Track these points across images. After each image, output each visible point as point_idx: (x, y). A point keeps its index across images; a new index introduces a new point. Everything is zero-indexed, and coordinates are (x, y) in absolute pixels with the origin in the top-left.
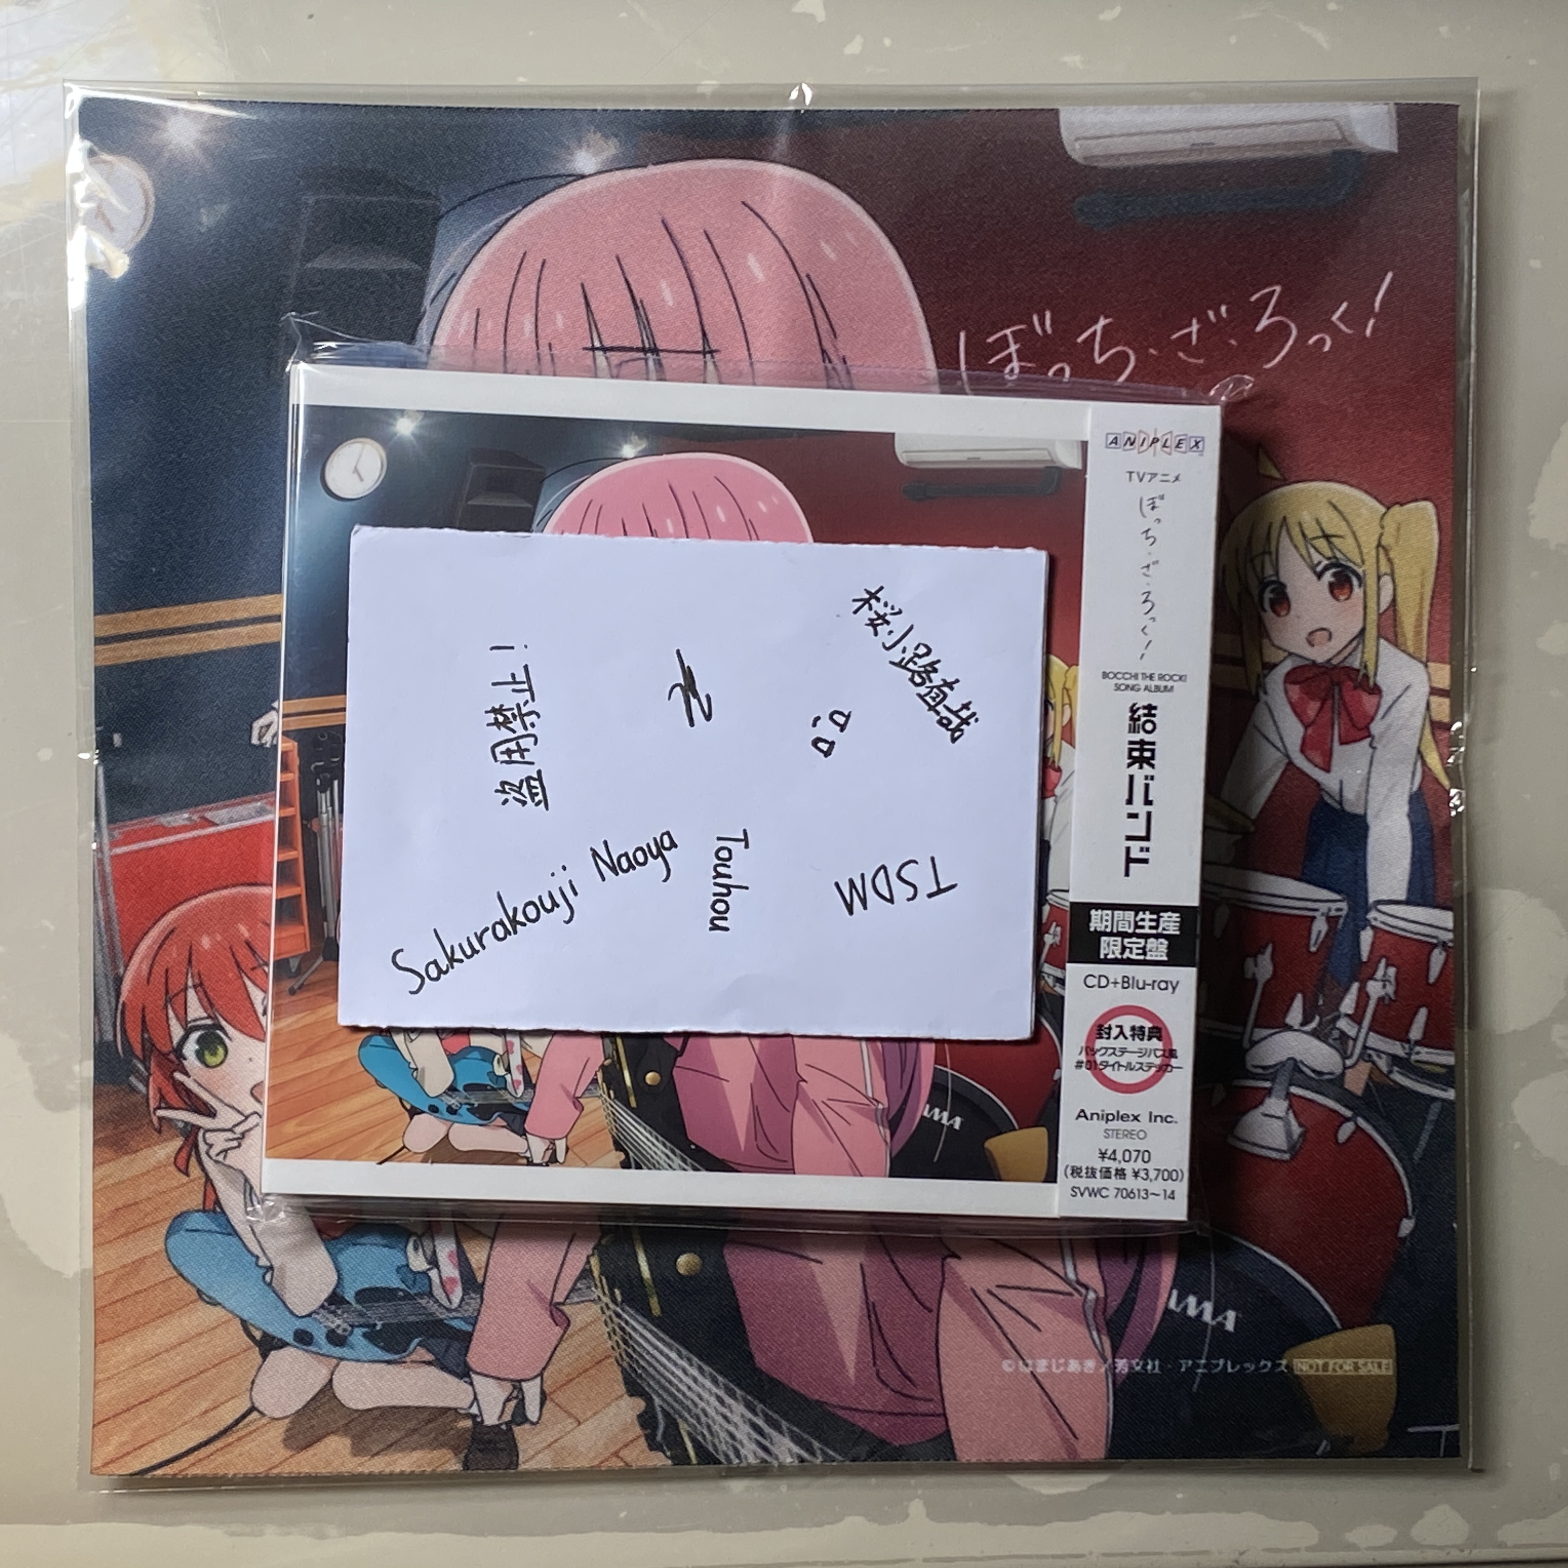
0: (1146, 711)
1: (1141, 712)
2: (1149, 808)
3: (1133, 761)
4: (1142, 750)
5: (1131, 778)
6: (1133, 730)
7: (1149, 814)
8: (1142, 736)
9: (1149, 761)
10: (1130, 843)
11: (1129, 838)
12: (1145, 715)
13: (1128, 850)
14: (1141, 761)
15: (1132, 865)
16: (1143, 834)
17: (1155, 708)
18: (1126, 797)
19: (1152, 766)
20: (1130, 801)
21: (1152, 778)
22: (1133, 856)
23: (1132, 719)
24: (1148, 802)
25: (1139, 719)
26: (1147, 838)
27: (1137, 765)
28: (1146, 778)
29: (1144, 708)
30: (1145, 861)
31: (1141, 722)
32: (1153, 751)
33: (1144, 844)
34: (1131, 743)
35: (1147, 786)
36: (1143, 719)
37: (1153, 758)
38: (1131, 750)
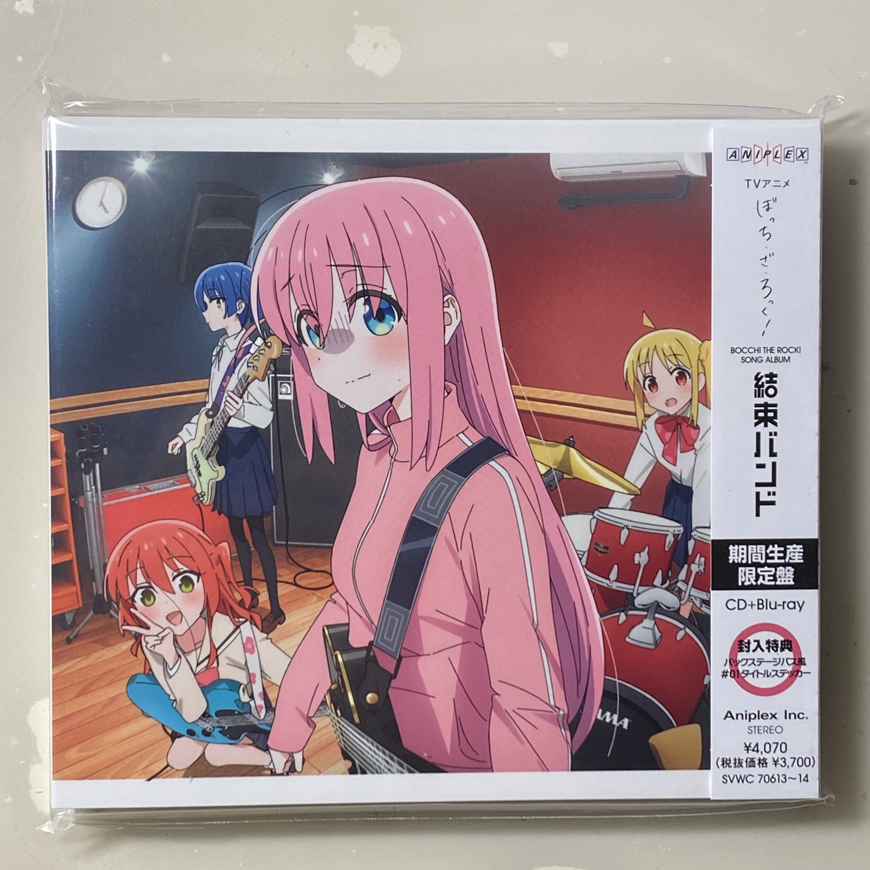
0: (768, 379)
1: (764, 380)
2: (773, 459)
3: (759, 420)
4: (766, 411)
5: (758, 435)
6: (758, 394)
7: (774, 464)
8: (766, 399)
9: (772, 420)
10: (759, 489)
11: (758, 485)
12: (767, 382)
13: (758, 494)
14: (766, 420)
15: (761, 507)
16: (770, 480)
17: (776, 376)
18: (755, 451)
19: (775, 424)
20: (757, 454)
21: (776, 434)
22: (762, 499)
23: (756, 385)
24: (773, 454)
25: (762, 385)
26: (773, 484)
27: (763, 424)
28: (771, 434)
29: (767, 376)
30: (773, 503)
31: (764, 389)
32: (775, 412)
33: (771, 489)
34: (756, 405)
35: (771, 441)
36: (766, 385)
37: (775, 417)
38: (757, 412)
